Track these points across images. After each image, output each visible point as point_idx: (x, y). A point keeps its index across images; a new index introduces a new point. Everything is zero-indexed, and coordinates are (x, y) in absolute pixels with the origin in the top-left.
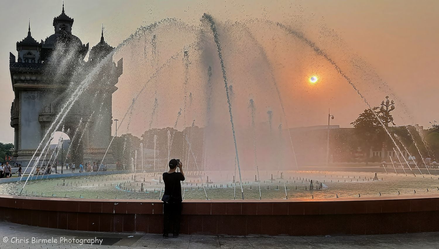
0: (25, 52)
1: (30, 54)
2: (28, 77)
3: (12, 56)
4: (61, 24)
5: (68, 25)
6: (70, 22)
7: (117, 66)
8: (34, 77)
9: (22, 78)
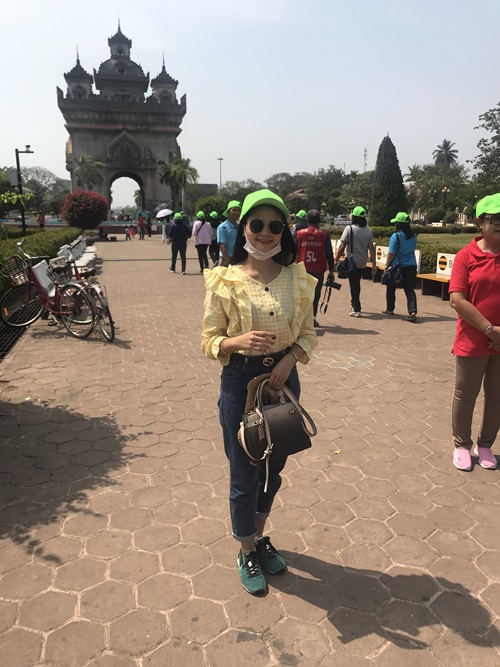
0: (75, 84)
1: (79, 87)
2: (79, 116)
3: (60, 92)
4: (118, 46)
5: (124, 47)
7: (179, 103)
8: (86, 116)
9: (73, 117)
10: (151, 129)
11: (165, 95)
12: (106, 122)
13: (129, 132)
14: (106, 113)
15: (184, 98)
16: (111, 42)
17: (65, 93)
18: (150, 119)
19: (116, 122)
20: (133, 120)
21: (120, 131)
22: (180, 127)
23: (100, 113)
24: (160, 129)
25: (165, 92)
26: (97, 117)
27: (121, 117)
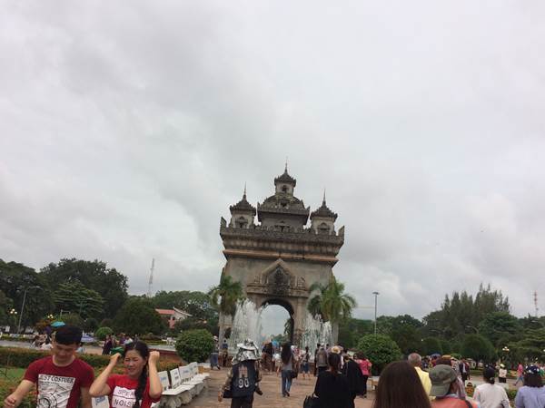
0: (239, 216)
1: (242, 218)
2: (238, 243)
3: (223, 221)
4: (283, 185)
6: (293, 182)
7: (337, 234)
8: (244, 244)
9: (232, 243)
10: (306, 257)
11: (323, 227)
12: (263, 249)
13: (285, 260)
14: (264, 241)
15: (342, 229)
16: (277, 181)
18: (306, 248)
19: (272, 250)
20: (290, 247)
21: (275, 259)
22: (337, 257)
23: (259, 241)
24: (315, 257)
25: (324, 224)
26: (255, 244)
27: (278, 246)
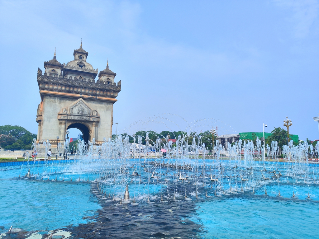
0: (51, 69)
2: (51, 87)
3: (40, 71)
4: (79, 55)
5: (84, 56)
7: (117, 85)
8: (55, 87)
9: (46, 86)
10: (98, 98)
11: (108, 80)
12: (69, 92)
13: (84, 99)
14: (70, 86)
15: (119, 83)
17: (43, 72)
18: (98, 93)
19: (76, 93)
20: (87, 91)
21: (78, 98)
22: (116, 98)
23: (66, 86)
24: (104, 98)
26: (63, 88)
27: (79, 90)
